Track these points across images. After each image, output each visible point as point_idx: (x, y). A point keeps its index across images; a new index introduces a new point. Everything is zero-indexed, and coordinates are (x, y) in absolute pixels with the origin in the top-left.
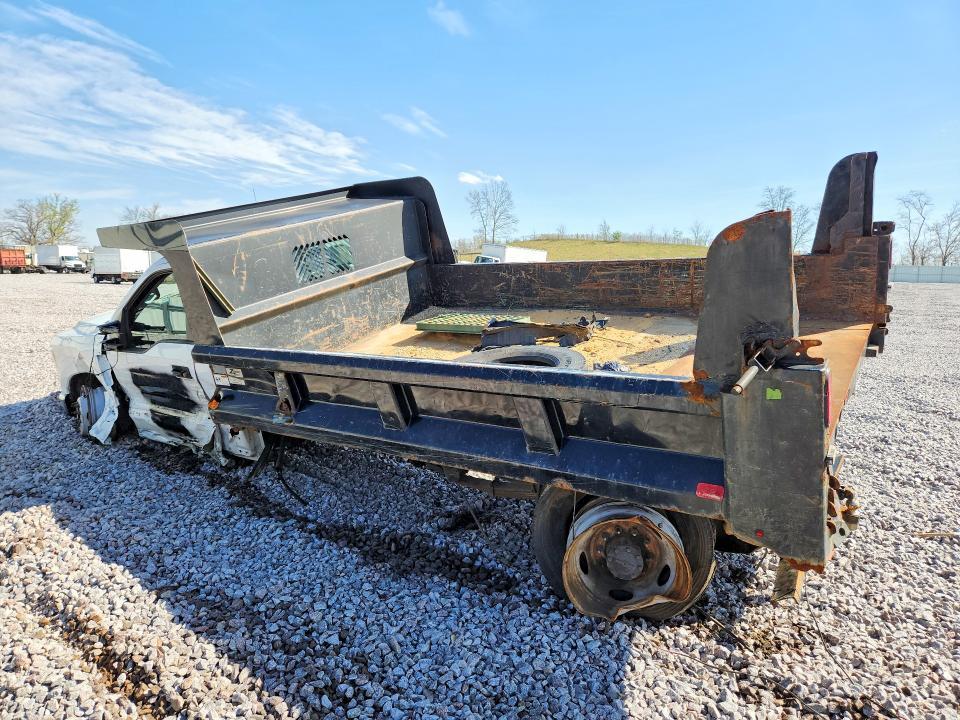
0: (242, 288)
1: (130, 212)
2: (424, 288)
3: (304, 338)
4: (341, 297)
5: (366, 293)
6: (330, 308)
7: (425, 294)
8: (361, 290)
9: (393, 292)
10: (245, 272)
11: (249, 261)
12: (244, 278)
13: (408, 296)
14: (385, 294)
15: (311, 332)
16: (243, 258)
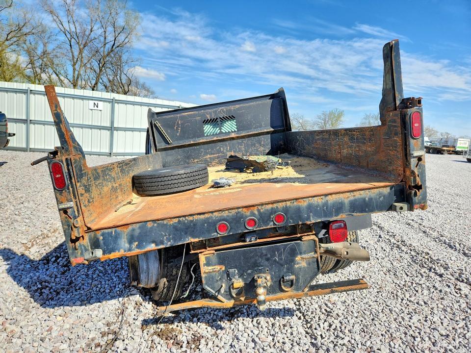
0: (178, 134)
1: (367, 116)
2: (282, 143)
3: (205, 158)
4: (227, 143)
5: (242, 142)
6: (220, 147)
7: (283, 147)
8: (240, 141)
9: (260, 143)
10: (180, 128)
11: (182, 124)
12: (179, 131)
13: (269, 146)
14: (255, 144)
15: (209, 156)
16: (180, 123)
